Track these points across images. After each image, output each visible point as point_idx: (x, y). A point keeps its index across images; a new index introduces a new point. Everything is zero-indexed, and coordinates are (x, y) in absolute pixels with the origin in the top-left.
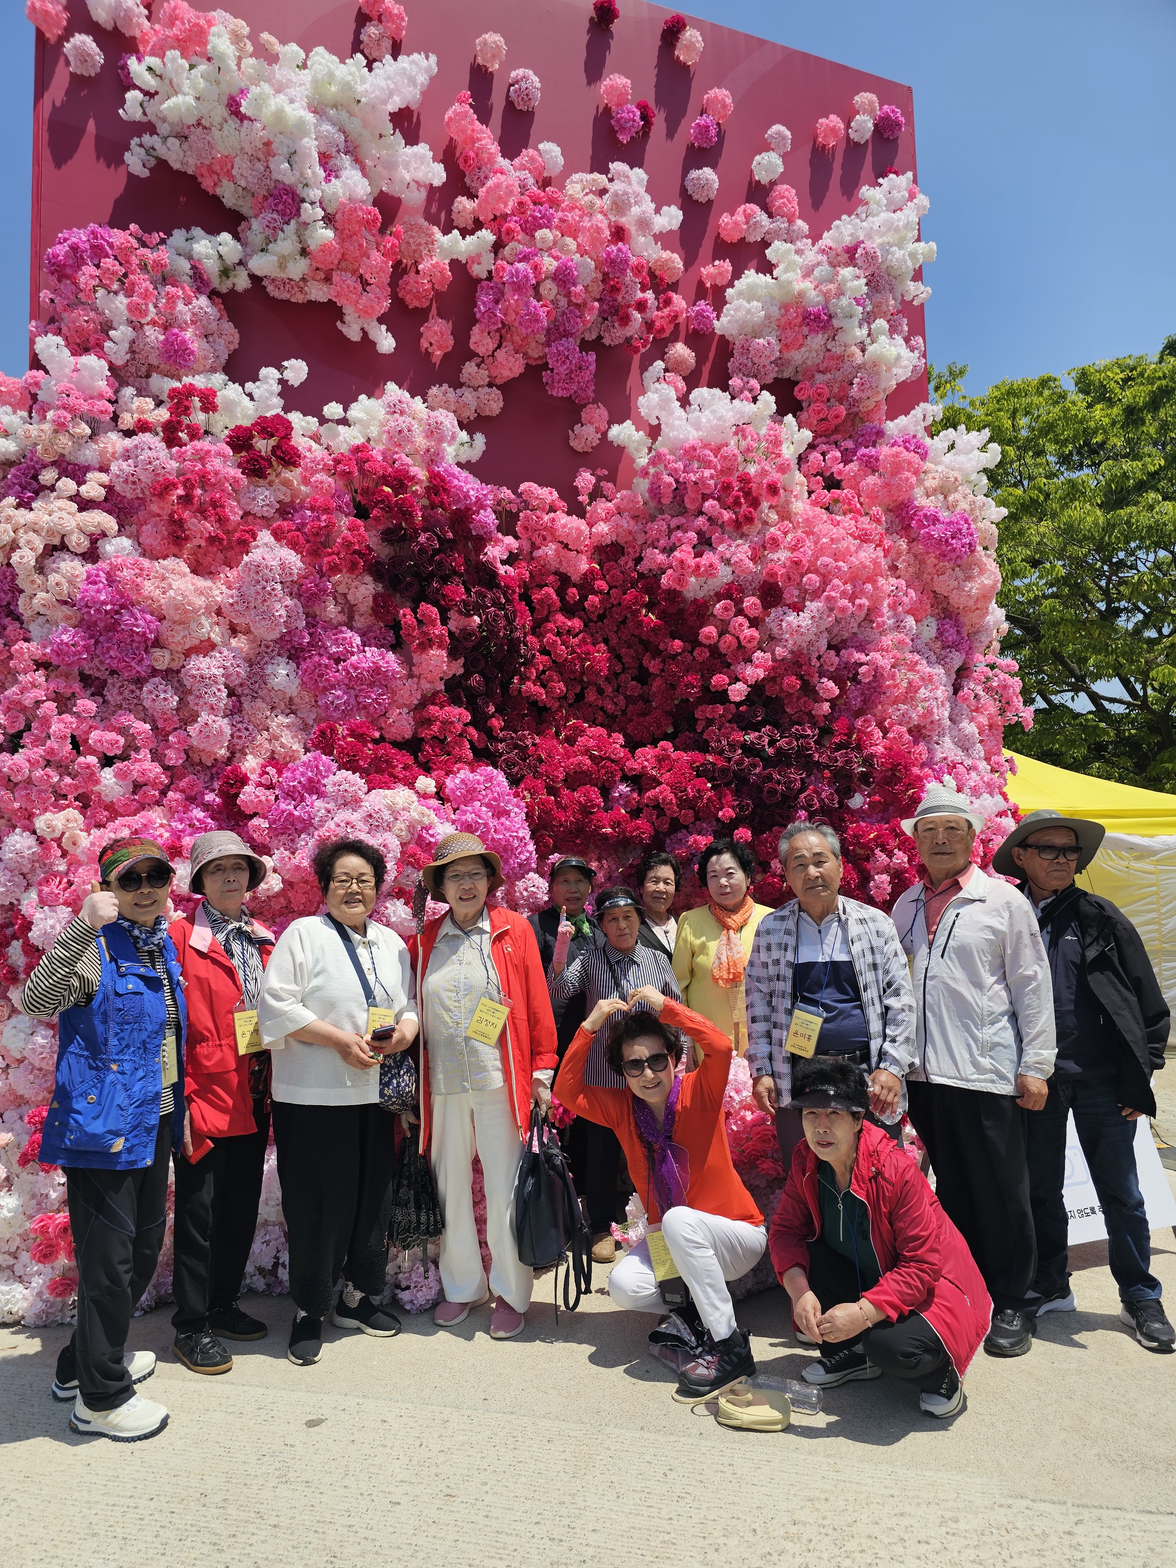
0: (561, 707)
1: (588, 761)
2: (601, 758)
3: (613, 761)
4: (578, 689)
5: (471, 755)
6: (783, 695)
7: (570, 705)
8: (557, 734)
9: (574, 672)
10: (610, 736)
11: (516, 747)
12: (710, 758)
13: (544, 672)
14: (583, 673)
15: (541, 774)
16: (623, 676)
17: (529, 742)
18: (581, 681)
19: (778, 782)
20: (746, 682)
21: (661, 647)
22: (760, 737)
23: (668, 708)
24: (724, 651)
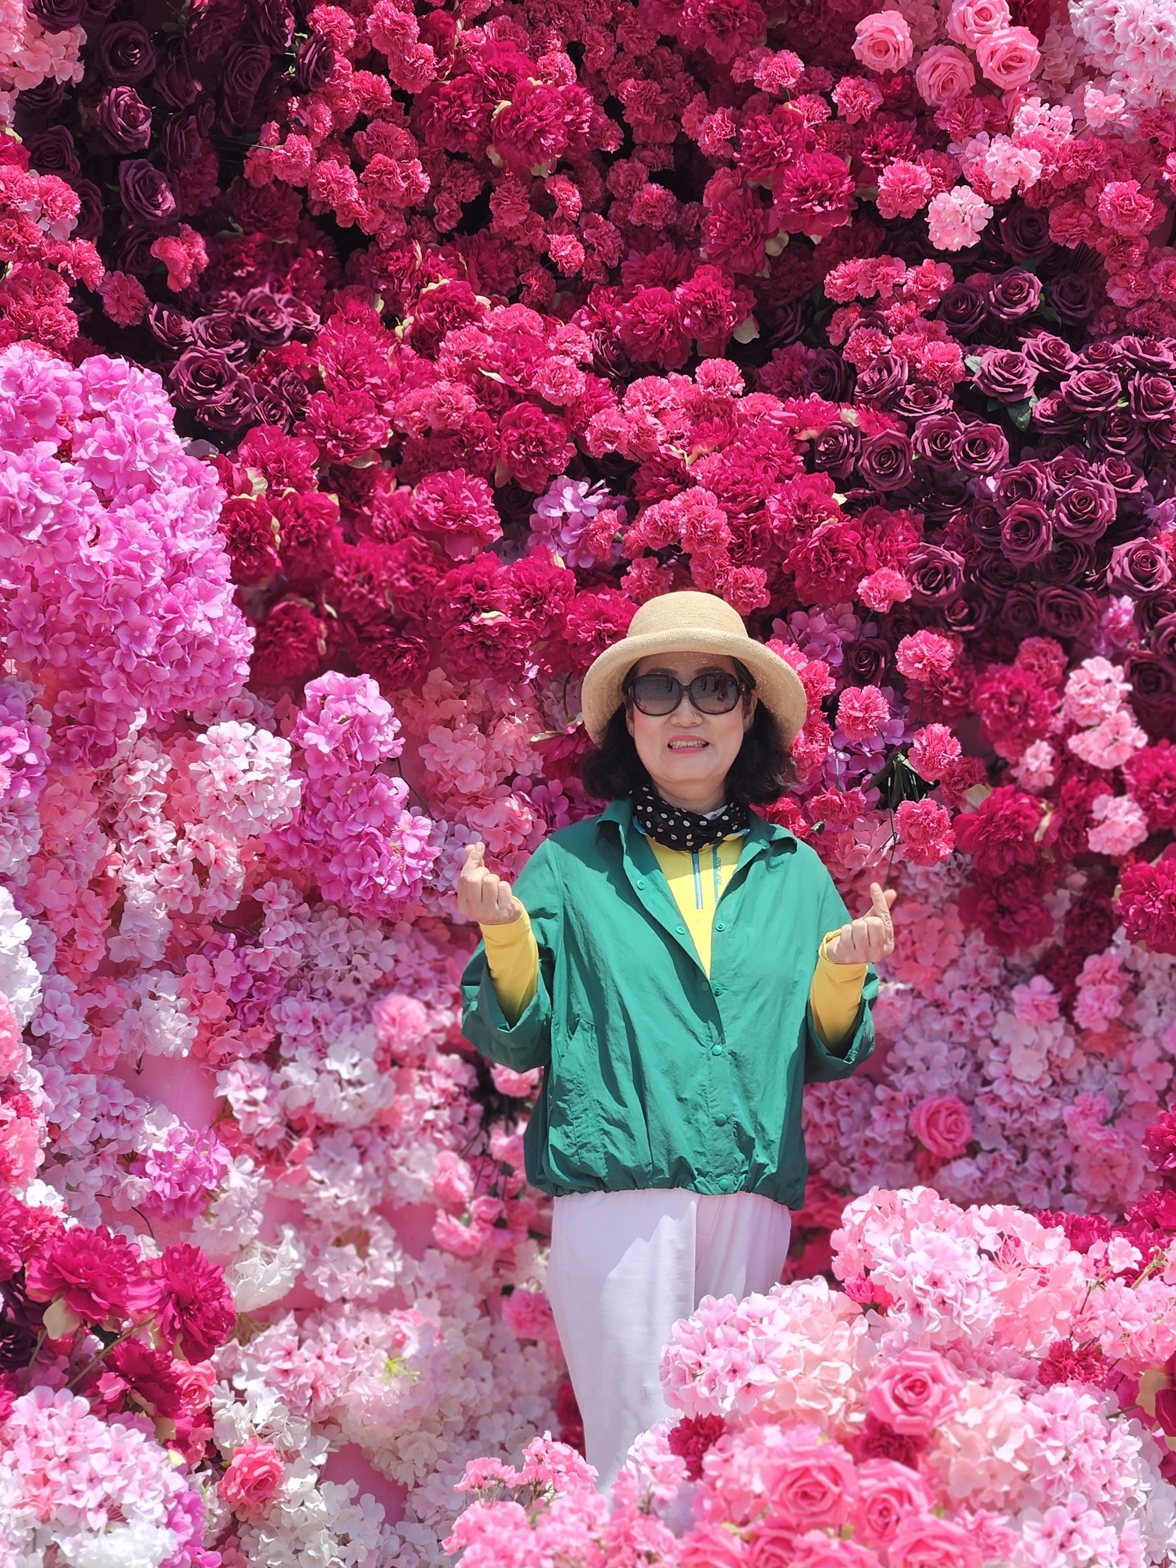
0: (409, 238)
1: (469, 402)
2: (512, 394)
3: (547, 407)
4: (472, 190)
5: (71, 327)
6: (1100, 244)
7: (445, 238)
8: (390, 319)
9: (458, 130)
10: (549, 330)
11: (239, 330)
12: (850, 415)
13: (362, 122)
14: (487, 137)
15: (313, 425)
16: (621, 170)
17: (285, 321)
18: (484, 167)
19: (1051, 501)
20: (983, 188)
21: (737, 74)
22: (1011, 364)
23: (742, 264)
24: (929, 96)
